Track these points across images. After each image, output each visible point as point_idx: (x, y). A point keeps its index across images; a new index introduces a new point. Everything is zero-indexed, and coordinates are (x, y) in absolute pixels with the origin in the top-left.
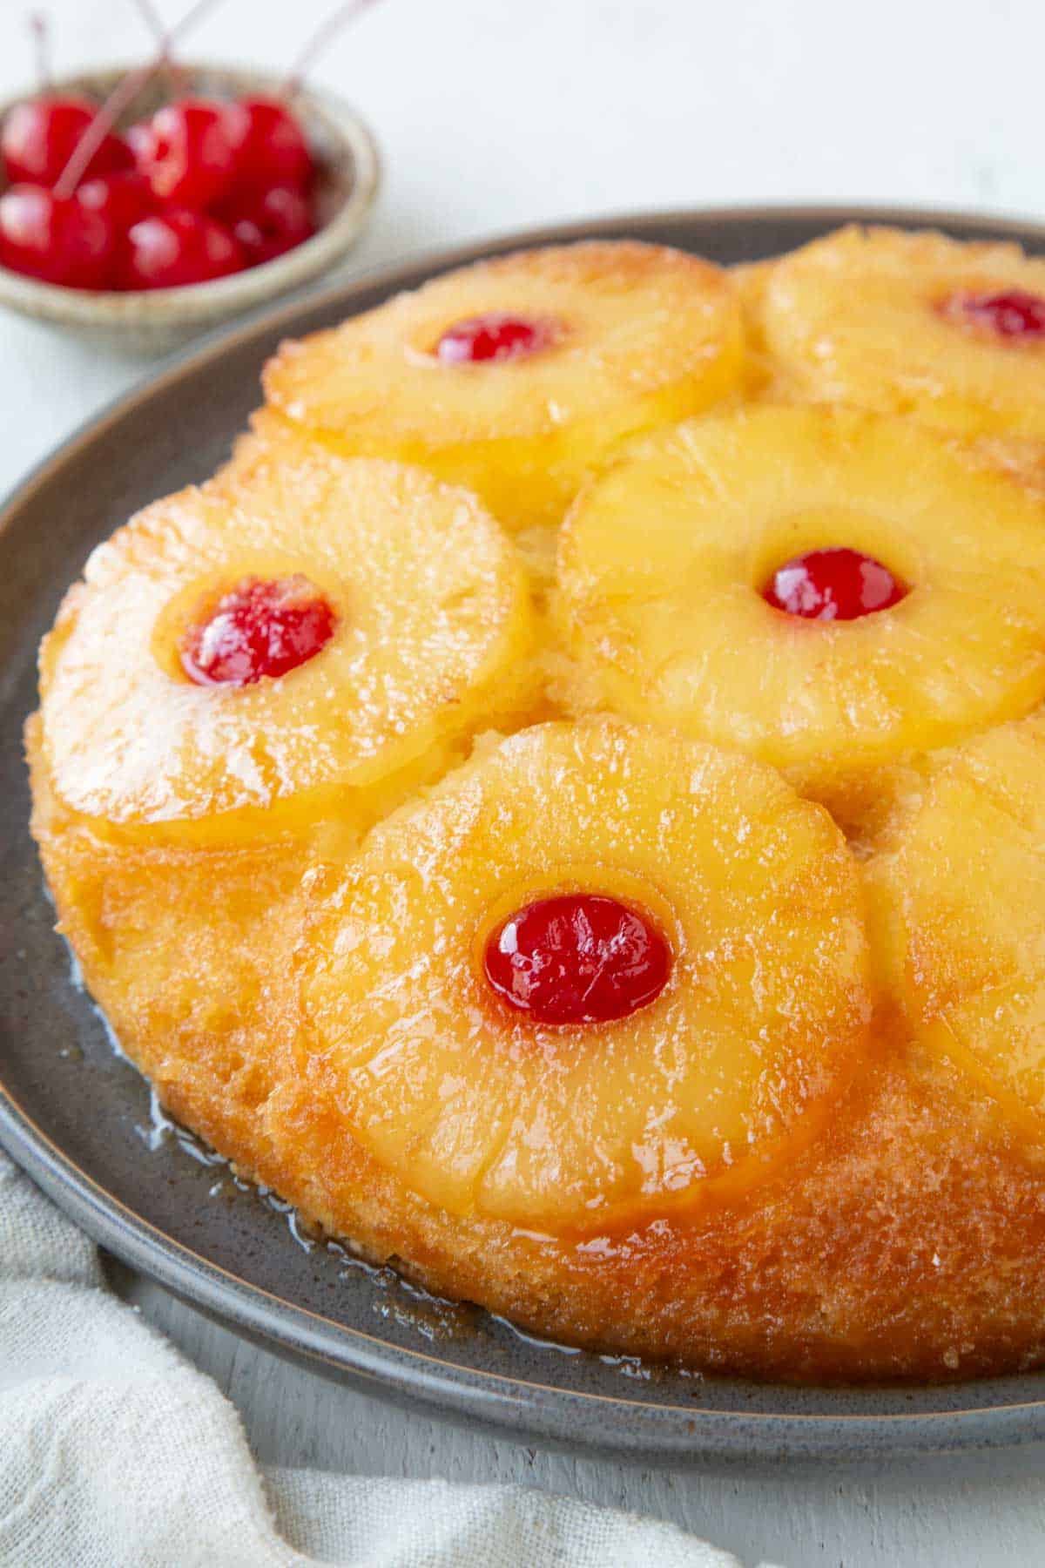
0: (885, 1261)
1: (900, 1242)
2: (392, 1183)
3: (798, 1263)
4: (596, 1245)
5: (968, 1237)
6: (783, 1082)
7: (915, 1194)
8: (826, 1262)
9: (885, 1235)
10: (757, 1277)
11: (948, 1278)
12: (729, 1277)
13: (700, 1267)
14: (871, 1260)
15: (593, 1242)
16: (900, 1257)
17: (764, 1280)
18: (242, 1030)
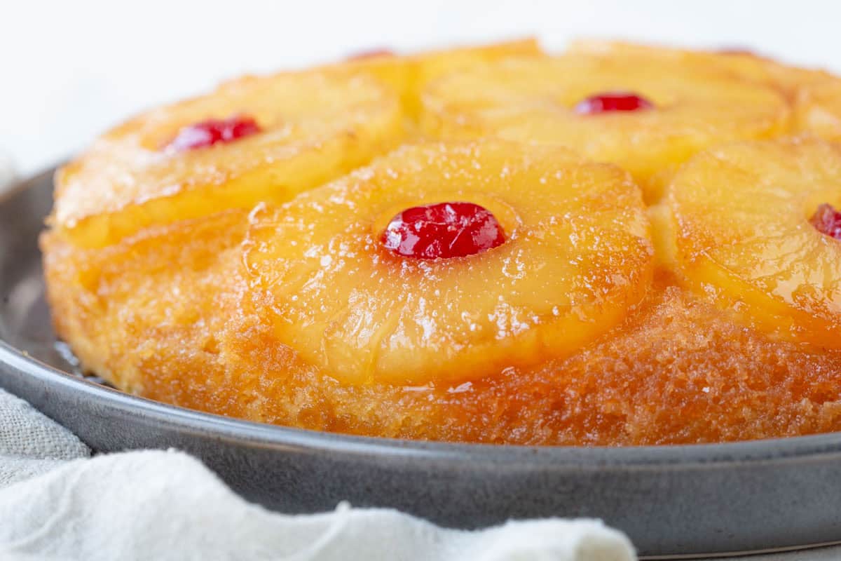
0: (670, 388)
1: (680, 375)
2: (313, 370)
3: (608, 388)
4: (462, 388)
5: (728, 374)
6: (594, 277)
7: (690, 347)
8: (628, 389)
9: (669, 371)
10: (579, 403)
11: (716, 400)
12: (559, 405)
13: (538, 396)
14: (661, 386)
15: (459, 387)
16: (681, 384)
17: (584, 404)
18: (203, 319)
